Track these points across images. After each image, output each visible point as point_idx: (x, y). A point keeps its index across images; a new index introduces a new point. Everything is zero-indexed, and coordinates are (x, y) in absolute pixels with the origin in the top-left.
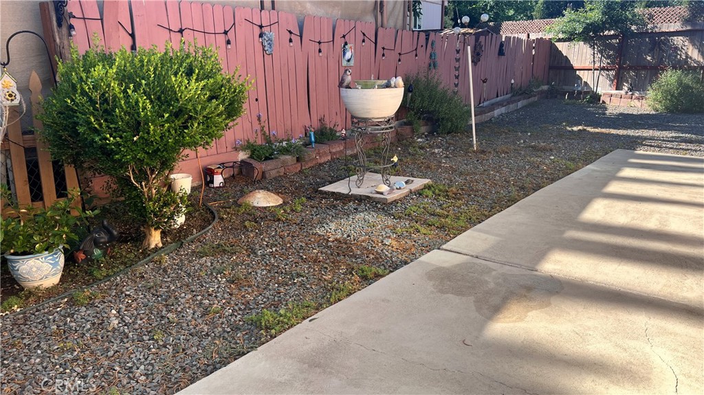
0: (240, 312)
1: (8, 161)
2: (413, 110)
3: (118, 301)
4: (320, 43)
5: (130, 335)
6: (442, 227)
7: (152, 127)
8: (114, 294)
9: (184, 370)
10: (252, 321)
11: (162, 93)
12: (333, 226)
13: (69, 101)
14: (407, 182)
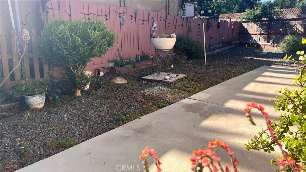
0: (112, 117)
1: (23, 63)
2: (181, 49)
3: (66, 113)
4: (143, 20)
5: (72, 123)
6: (190, 91)
7: (81, 48)
8: (64, 110)
9: (93, 133)
10: (117, 119)
11: (84, 36)
12: (147, 90)
13: (51, 38)
14: (177, 76)
